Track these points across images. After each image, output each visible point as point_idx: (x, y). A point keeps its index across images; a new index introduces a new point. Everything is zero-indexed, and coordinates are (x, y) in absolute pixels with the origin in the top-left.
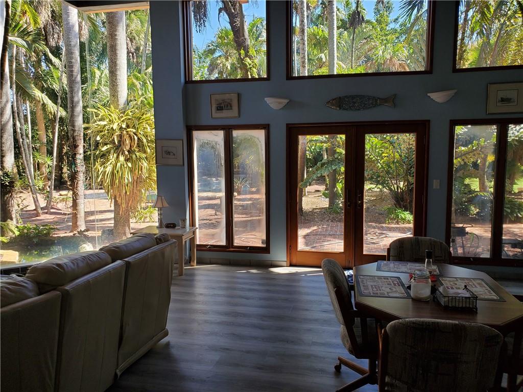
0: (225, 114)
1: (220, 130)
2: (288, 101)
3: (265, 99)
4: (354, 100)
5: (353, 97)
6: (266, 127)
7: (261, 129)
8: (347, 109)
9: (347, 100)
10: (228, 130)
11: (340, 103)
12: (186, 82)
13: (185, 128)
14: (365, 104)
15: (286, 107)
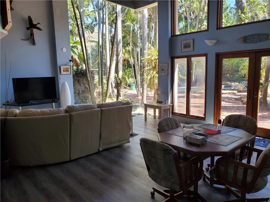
0: (187, 50)
1: (185, 58)
2: (217, 41)
3: (205, 41)
4: (254, 37)
5: (253, 35)
6: (206, 55)
7: (204, 56)
8: (249, 43)
9: (249, 37)
10: (189, 58)
11: (245, 40)
12: (172, 36)
13: (170, 58)
14: (261, 39)
15: (216, 44)
